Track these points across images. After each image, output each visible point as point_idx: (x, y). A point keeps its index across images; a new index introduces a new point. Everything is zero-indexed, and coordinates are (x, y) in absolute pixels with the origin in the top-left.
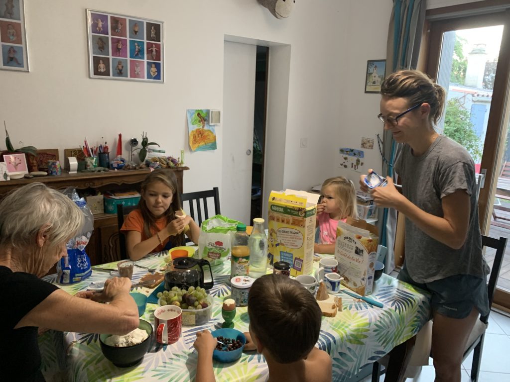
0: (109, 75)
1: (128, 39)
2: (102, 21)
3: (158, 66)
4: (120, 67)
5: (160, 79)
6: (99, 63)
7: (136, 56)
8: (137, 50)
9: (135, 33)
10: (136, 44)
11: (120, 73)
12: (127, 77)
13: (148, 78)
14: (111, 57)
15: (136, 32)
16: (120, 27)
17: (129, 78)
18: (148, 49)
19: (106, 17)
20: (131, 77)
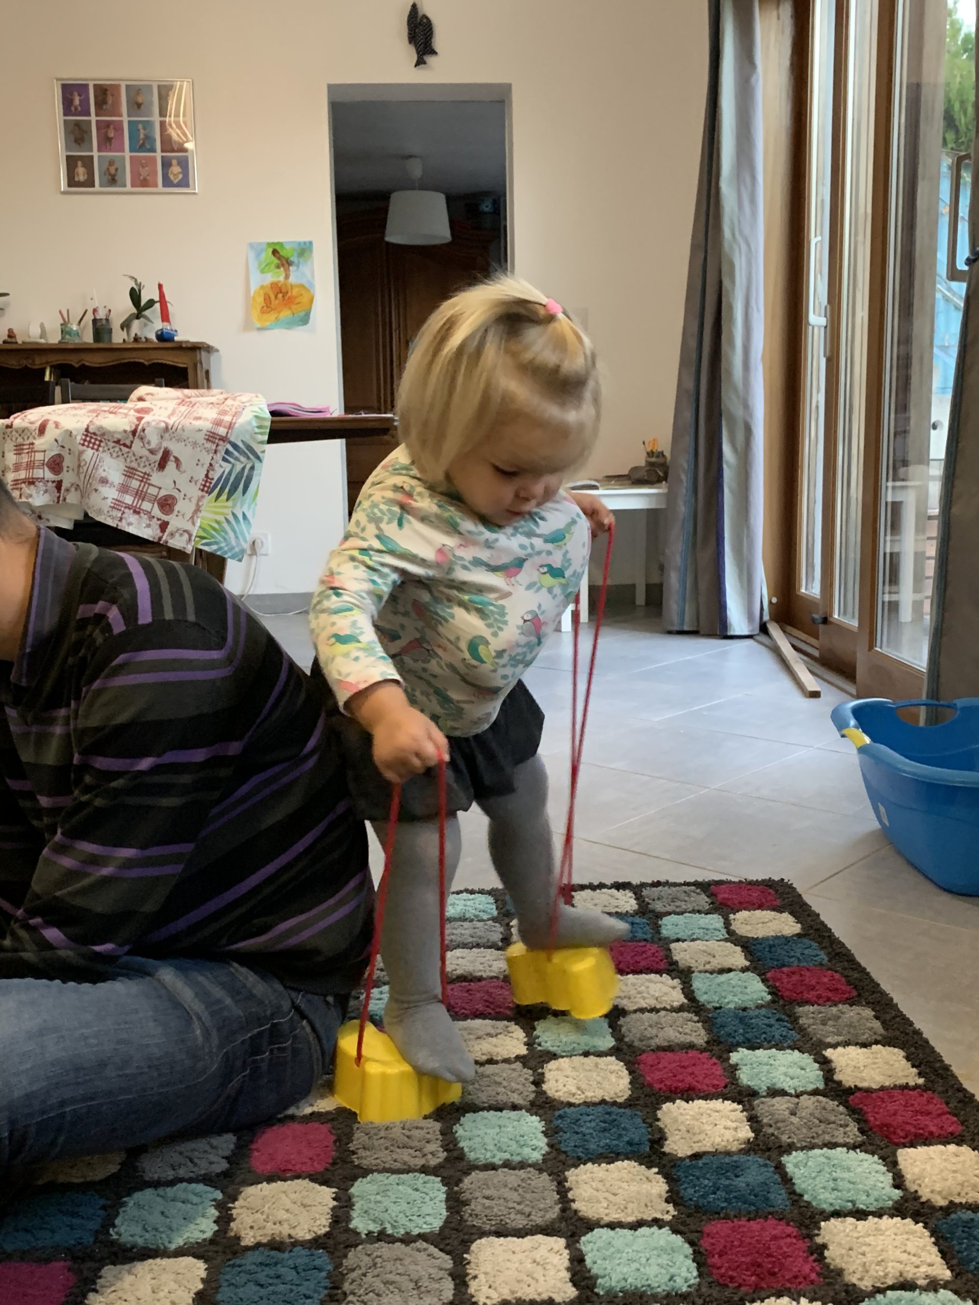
1: (125, 119)
2: (80, 95)
4: (112, 170)
6: (76, 166)
7: (142, 148)
8: (142, 136)
9: (137, 106)
10: (140, 126)
11: (112, 180)
12: (125, 186)
13: (164, 186)
14: (95, 154)
15: (139, 105)
16: (110, 100)
17: (129, 188)
18: (162, 132)
19: (86, 86)
20: (133, 185)
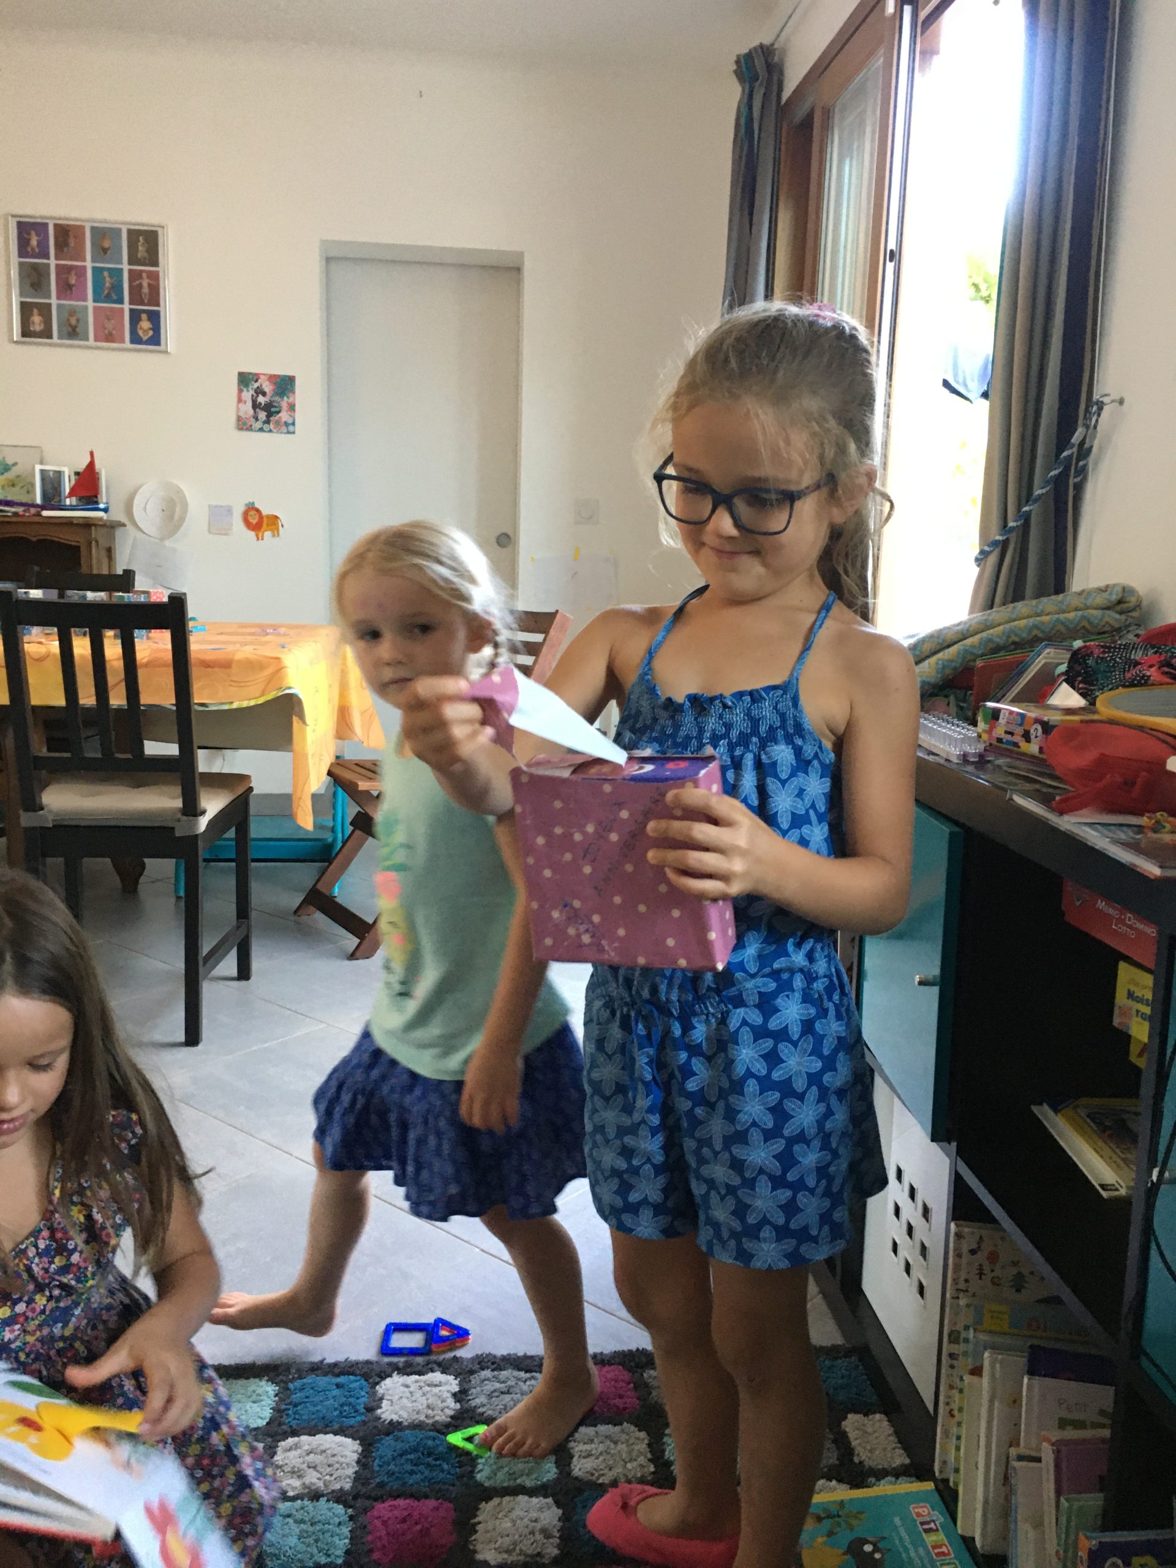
0: (50, 337)
1: (89, 264)
2: (37, 235)
3: (155, 318)
4: (73, 321)
5: (158, 343)
6: (32, 314)
7: (108, 299)
8: (108, 285)
9: (101, 251)
10: (106, 274)
11: (73, 332)
12: (87, 339)
13: (132, 341)
14: (54, 301)
15: (105, 251)
16: (72, 242)
17: (91, 341)
18: (131, 281)
19: (46, 225)
20: (96, 339)
